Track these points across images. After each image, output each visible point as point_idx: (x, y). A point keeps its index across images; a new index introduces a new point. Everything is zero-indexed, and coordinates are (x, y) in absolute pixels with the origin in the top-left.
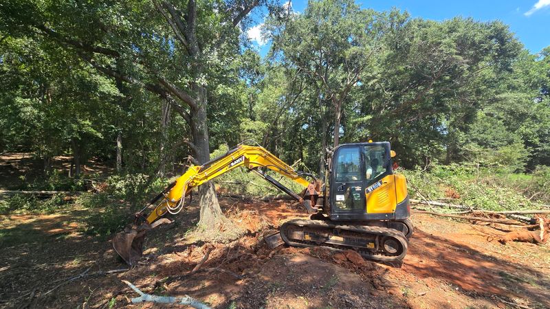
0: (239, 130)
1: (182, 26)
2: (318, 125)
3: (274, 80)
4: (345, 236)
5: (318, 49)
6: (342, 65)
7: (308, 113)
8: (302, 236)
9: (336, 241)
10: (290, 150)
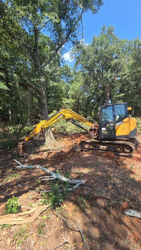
0: (62, 104)
1: (32, 55)
2: (98, 100)
3: (77, 79)
4: (107, 146)
5: (98, 62)
6: (110, 69)
7: (94, 94)
8: (89, 146)
9: (103, 148)
10: (86, 112)
